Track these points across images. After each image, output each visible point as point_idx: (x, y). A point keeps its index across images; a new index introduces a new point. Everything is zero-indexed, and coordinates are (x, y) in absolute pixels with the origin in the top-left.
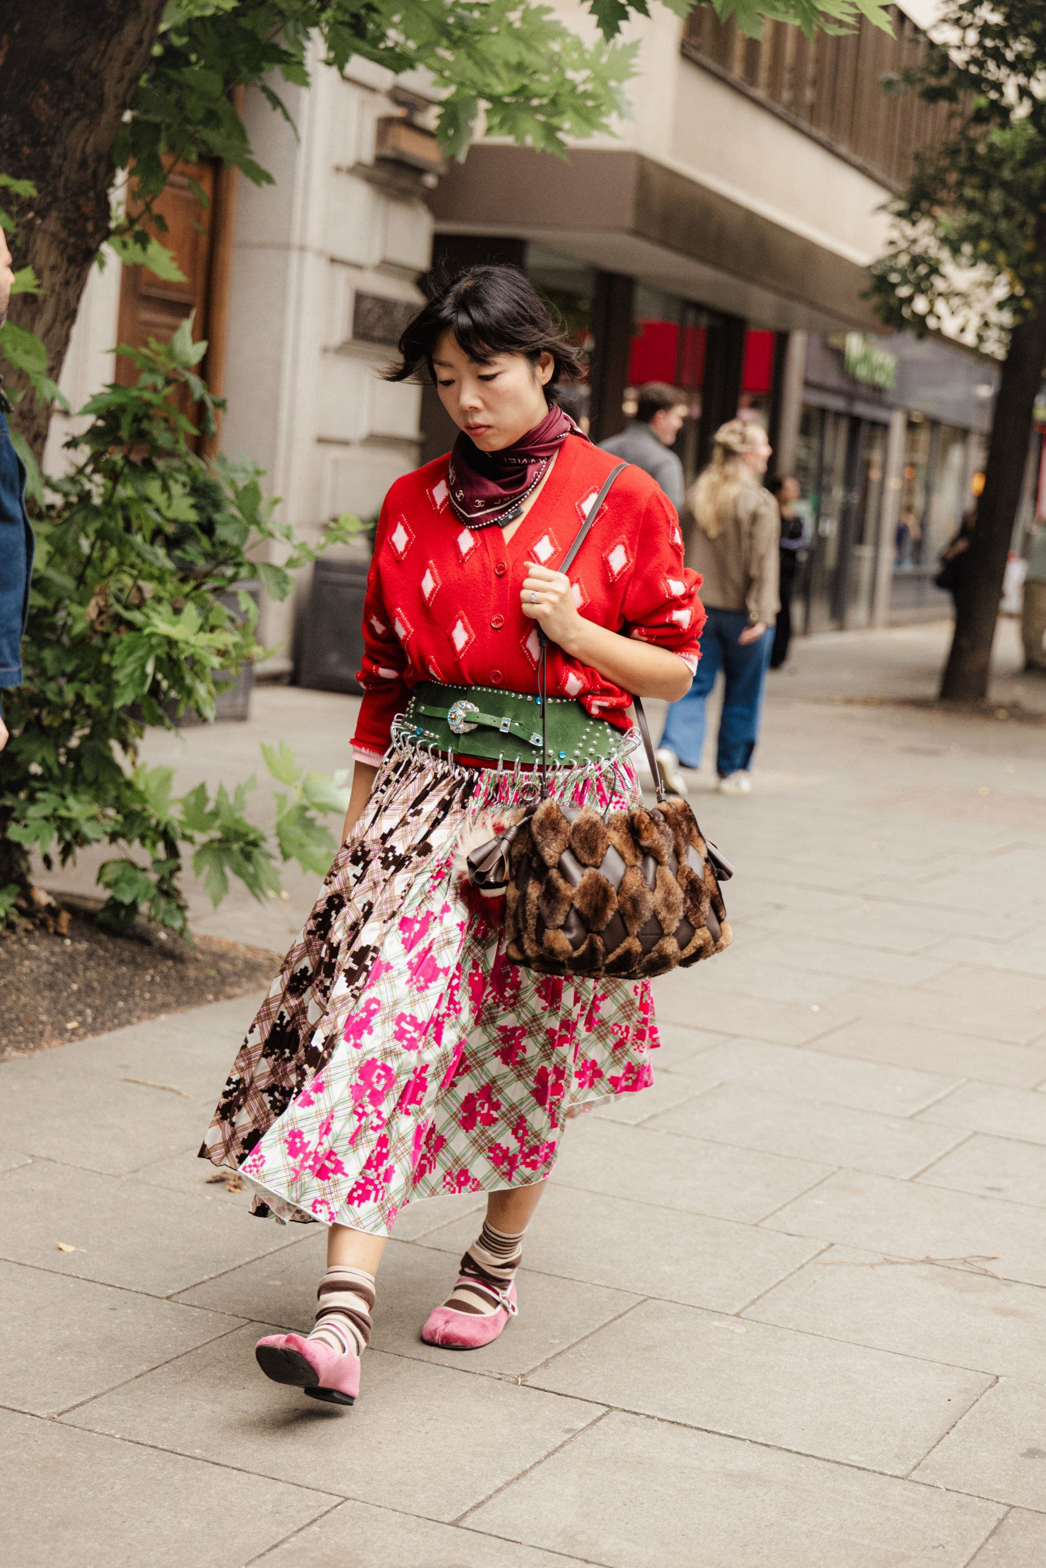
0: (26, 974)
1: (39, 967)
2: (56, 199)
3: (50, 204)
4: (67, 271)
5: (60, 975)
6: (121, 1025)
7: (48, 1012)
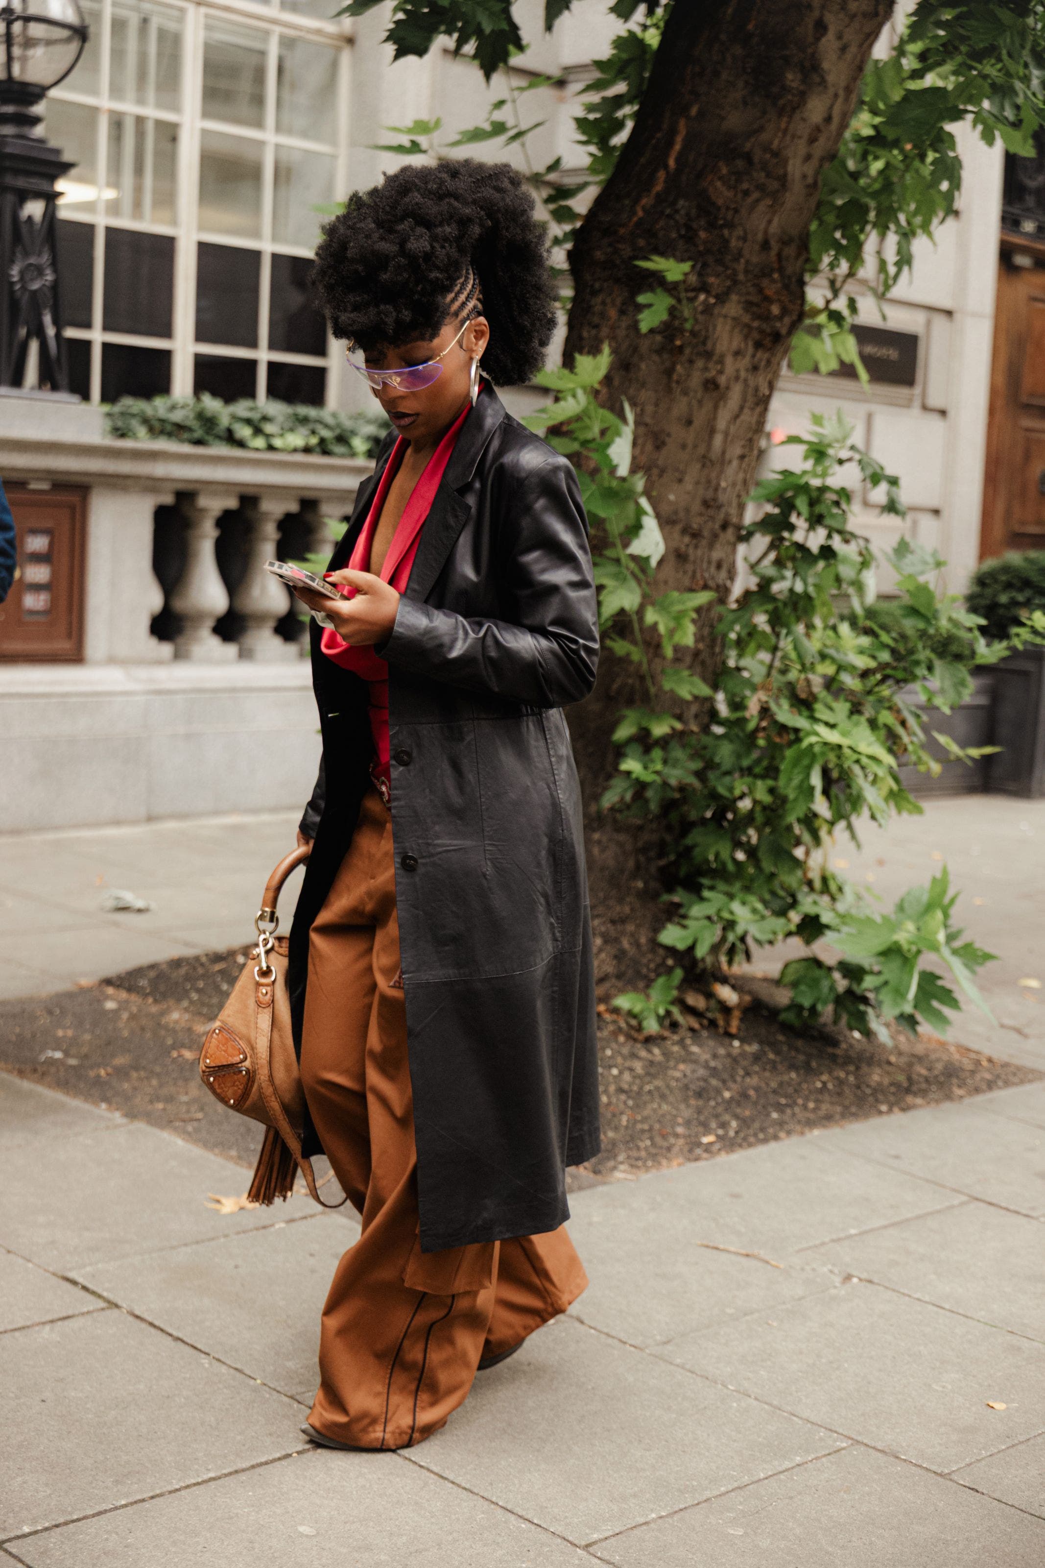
0: (677, 1080)
1: (694, 1071)
2: (735, 282)
3: (729, 288)
4: (753, 356)
5: (714, 1082)
6: (765, 1141)
7: (688, 1123)
